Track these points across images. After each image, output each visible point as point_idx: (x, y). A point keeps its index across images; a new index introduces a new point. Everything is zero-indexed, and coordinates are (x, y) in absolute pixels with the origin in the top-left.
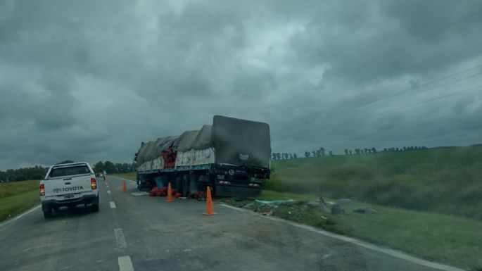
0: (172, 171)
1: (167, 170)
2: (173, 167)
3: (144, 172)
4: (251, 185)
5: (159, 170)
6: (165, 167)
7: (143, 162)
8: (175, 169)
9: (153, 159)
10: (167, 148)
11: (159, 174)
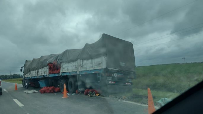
0: (57, 75)
1: (52, 75)
2: (59, 73)
3: (30, 78)
4: (127, 83)
5: (43, 76)
6: (50, 74)
7: (30, 71)
8: (60, 74)
9: (39, 69)
10: (53, 60)
11: (44, 78)
